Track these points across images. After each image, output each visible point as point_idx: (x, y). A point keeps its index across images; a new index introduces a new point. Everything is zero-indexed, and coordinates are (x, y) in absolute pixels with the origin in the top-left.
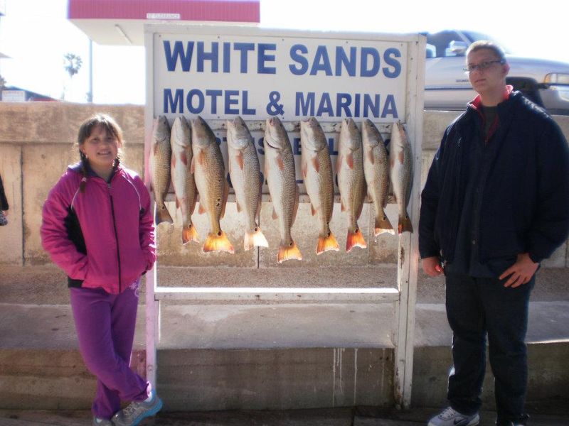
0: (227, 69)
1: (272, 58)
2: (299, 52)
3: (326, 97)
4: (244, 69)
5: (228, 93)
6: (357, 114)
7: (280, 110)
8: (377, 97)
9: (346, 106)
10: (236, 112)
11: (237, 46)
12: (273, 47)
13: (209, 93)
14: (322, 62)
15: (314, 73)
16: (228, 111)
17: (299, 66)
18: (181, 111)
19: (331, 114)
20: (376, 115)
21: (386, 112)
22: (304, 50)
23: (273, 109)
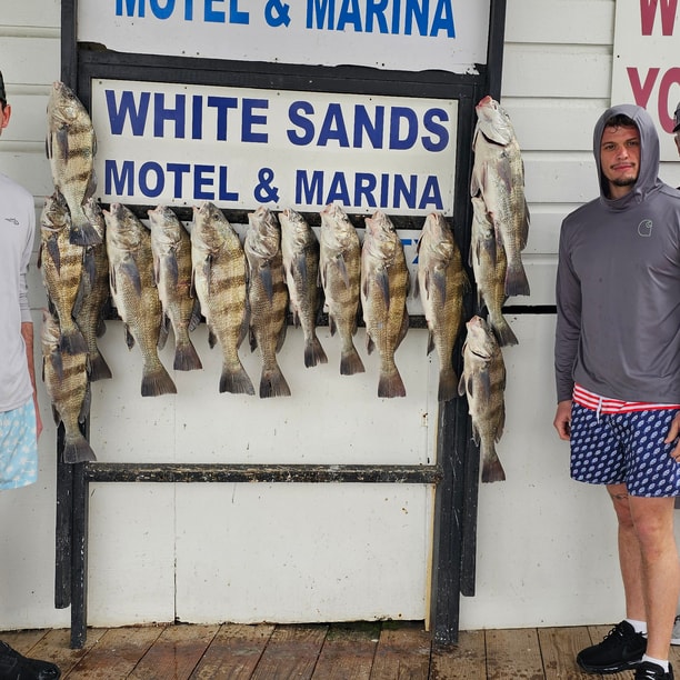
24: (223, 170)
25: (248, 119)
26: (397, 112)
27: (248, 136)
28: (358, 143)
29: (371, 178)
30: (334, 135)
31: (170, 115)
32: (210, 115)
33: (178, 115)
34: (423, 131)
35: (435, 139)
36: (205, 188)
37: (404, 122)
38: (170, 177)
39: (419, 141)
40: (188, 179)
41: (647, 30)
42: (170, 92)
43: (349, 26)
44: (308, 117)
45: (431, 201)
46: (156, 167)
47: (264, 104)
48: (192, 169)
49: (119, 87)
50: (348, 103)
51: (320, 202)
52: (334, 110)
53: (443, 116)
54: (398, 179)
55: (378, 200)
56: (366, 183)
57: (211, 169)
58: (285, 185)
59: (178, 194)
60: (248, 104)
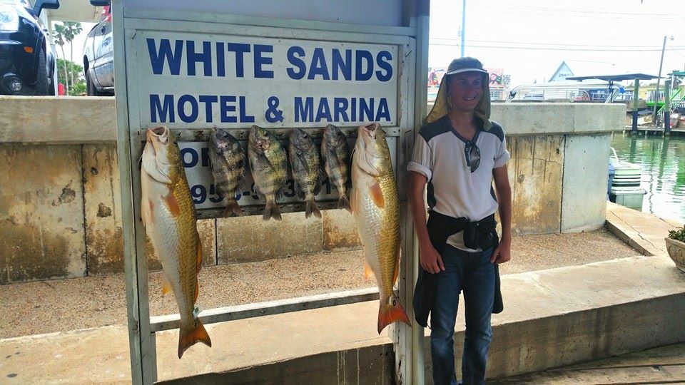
3: (324, 101)
4: (240, 73)
6: (354, 119)
8: (372, 100)
9: (343, 110)
14: (319, 66)
19: (330, 120)
20: (371, 118)
21: (380, 115)
23: (272, 116)
24: (242, 99)
28: (335, 77)
34: (376, 68)
35: (384, 73)
36: (229, 114)
37: (364, 61)
38: (202, 107)
45: (383, 115)
47: (269, 49)
54: (362, 100)
55: (350, 116)
56: (341, 105)
59: (209, 119)
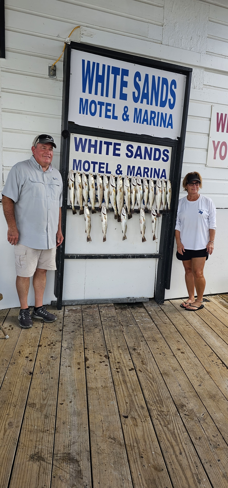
0: (100, 153)
1: (119, 149)
2: (130, 148)
5: (100, 163)
7: (121, 173)
10: (103, 172)
11: (105, 143)
12: (120, 145)
13: (92, 162)
15: (135, 157)
16: (100, 171)
17: (130, 154)
18: (80, 170)
22: (132, 147)
25: (115, 149)
26: (156, 150)
27: (115, 154)
29: (148, 169)
30: (138, 155)
31: (93, 146)
32: (104, 147)
33: (95, 146)
39: (161, 159)
40: (97, 166)
41: (218, 130)
42: (93, 139)
43: (145, 123)
44: (132, 149)
46: (88, 162)
48: (98, 163)
49: (78, 136)
50: (143, 146)
51: (134, 175)
52: (139, 148)
53: (168, 152)
57: (104, 164)
58: (124, 170)
60: (116, 144)
